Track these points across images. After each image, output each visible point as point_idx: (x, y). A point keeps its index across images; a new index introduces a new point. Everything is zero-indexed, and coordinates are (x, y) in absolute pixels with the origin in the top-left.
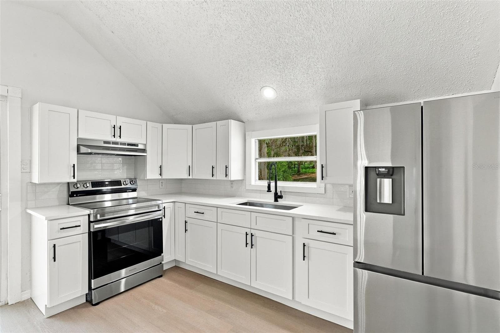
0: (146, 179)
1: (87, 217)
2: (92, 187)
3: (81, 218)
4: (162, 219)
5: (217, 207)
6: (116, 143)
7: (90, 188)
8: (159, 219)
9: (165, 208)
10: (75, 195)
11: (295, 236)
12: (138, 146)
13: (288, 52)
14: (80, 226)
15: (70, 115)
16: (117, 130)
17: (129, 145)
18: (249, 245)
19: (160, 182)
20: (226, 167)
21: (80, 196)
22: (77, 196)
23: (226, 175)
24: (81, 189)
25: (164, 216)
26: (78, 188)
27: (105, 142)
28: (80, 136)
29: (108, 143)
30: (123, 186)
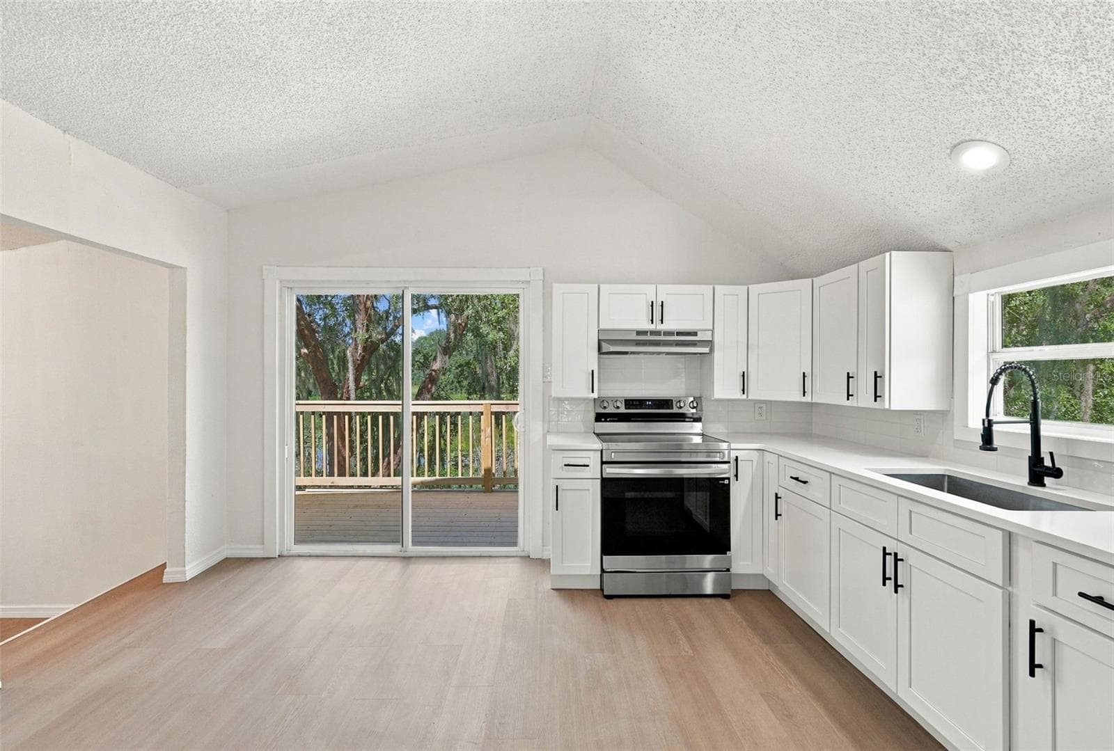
0: (713, 399)
1: (600, 452)
2: (626, 408)
3: (591, 454)
4: (729, 482)
5: (831, 473)
6: (657, 333)
7: (623, 410)
8: (723, 479)
9: (739, 459)
10: (603, 420)
11: (1015, 591)
12: (697, 335)
13: (981, 31)
14: (588, 466)
15: (590, 295)
16: (657, 310)
17: (679, 334)
18: (890, 584)
19: (757, 408)
20: (876, 377)
21: (610, 421)
22: (606, 421)
23: (876, 397)
24: (611, 410)
25: (736, 476)
26: (605, 408)
27: (639, 333)
28: (601, 327)
29: (644, 333)
30: (675, 410)
